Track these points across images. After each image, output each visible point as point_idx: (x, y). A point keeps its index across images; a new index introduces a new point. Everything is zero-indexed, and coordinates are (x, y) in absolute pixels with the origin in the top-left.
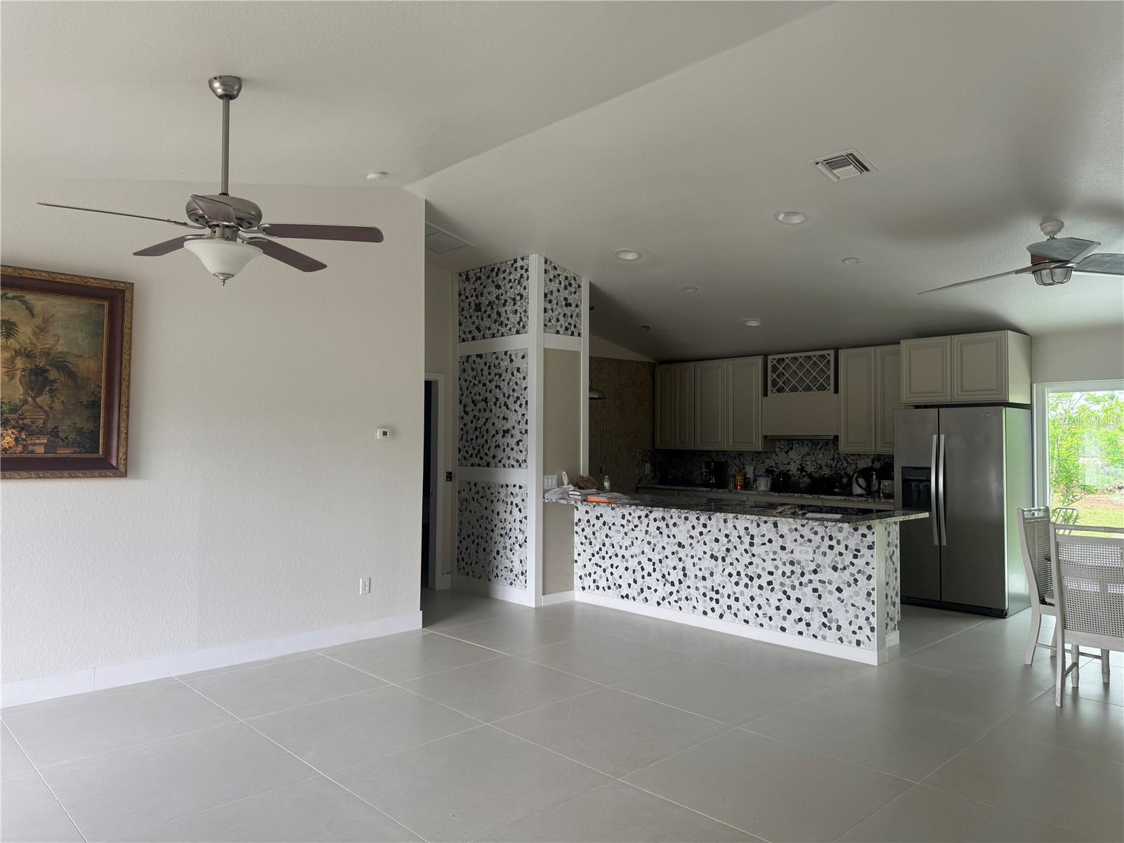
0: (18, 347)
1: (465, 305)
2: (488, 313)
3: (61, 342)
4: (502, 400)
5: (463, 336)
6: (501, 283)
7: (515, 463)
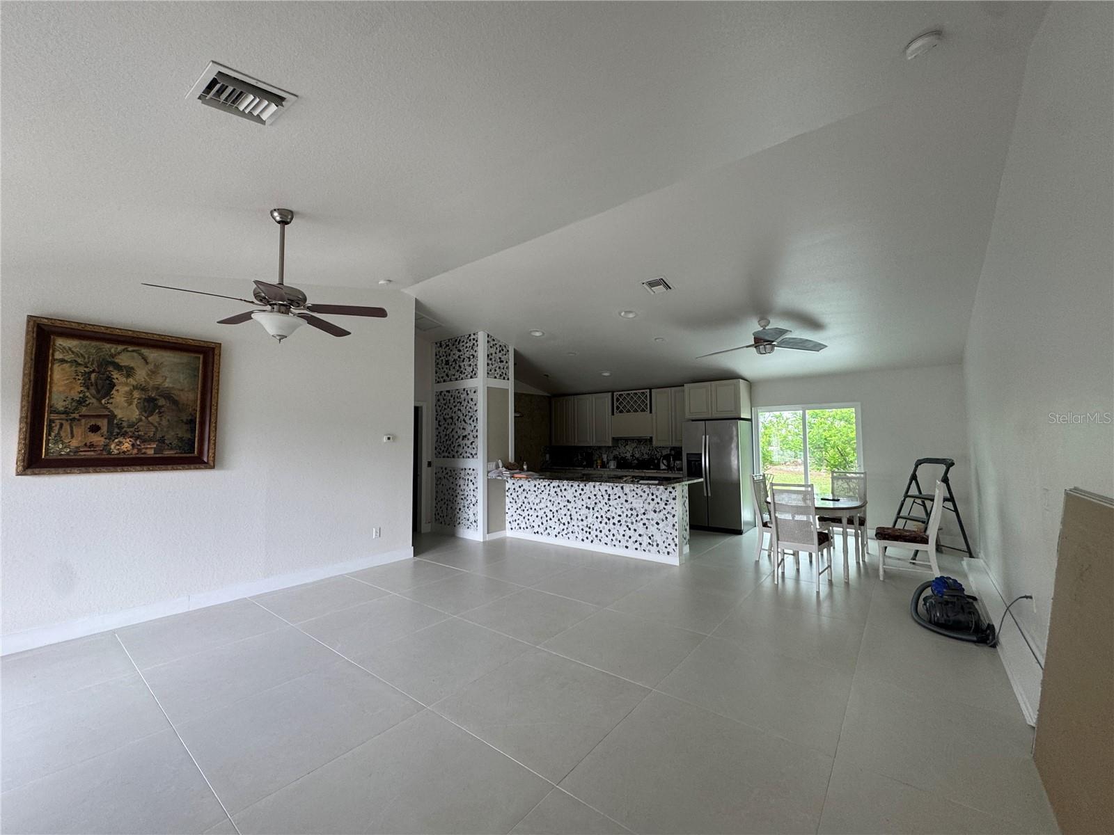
0: (135, 383)
1: (439, 361)
2: (454, 366)
3: (168, 380)
4: (462, 417)
5: (438, 380)
6: (461, 349)
7: (469, 455)
